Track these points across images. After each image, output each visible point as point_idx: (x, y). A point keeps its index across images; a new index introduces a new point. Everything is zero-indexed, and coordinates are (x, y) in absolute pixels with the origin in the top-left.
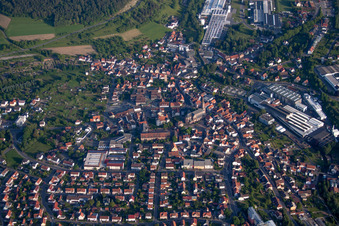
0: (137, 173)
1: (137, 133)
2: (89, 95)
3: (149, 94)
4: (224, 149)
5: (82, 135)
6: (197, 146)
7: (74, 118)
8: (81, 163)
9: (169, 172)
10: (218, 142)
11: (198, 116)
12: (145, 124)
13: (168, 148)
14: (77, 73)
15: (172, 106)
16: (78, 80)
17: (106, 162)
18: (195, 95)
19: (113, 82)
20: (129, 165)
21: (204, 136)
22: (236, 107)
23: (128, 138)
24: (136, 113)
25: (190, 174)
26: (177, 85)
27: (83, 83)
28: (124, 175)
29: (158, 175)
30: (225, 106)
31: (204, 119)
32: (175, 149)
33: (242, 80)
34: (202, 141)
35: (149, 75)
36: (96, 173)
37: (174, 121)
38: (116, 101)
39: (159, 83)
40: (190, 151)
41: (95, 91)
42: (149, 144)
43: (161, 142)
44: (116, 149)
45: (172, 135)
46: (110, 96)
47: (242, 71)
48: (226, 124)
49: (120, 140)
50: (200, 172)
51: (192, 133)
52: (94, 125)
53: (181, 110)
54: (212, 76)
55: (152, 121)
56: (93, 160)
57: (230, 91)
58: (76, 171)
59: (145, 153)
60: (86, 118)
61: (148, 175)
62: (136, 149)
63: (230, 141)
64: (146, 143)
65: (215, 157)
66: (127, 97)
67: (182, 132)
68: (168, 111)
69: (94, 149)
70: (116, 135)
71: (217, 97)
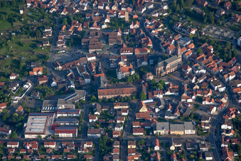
0: (95, 141)
1: (93, 89)
2: (27, 40)
3: (106, 38)
4: (209, 108)
5: (19, 92)
6: (173, 104)
7: (8, 71)
8: (21, 130)
9: (138, 140)
10: (200, 100)
11: (172, 65)
12: (103, 77)
13: (135, 108)
14: (9, 11)
15: (137, 52)
16: (11, 20)
17: (53, 128)
18: (167, 38)
19: (57, 22)
20: (84, 131)
21: (181, 91)
22: (222, 53)
23: (81, 96)
24: (89, 64)
25: (166, 142)
26: (142, 25)
27: (17, 24)
28: (78, 145)
29: (124, 143)
30: (207, 52)
31: (180, 69)
32: (144, 110)
33: (228, 17)
34: (179, 98)
35: (104, 13)
36: (41, 142)
37: (141, 73)
38: (63, 48)
39: (118, 23)
40: (164, 111)
41: (33, 35)
42: (110, 103)
43: (125, 101)
44: (67, 110)
45: (140, 90)
46: (54, 41)
47: (228, 6)
48: (210, 76)
49: (70, 98)
50: (178, 139)
51: (165, 88)
52: (35, 80)
53: (149, 58)
54: (187, 13)
55: (112, 73)
56: (36, 126)
57: (212, 32)
58: (13, 141)
59: (103, 115)
60: (24, 71)
61: (110, 144)
62: (92, 110)
63: (217, 97)
64: (105, 102)
65: (198, 119)
66: (76, 42)
67: (152, 87)
68: (131, 59)
69: (37, 111)
70: (64, 92)
71: (195, 40)
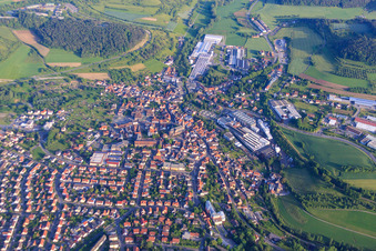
0: (128, 170)
1: (133, 140)
2: (102, 110)
3: (145, 112)
4: (194, 157)
5: (92, 139)
6: (175, 153)
7: (87, 126)
8: (88, 160)
9: (152, 171)
10: (191, 151)
11: (179, 130)
12: (140, 134)
13: (154, 153)
14: (95, 93)
15: (162, 122)
16: (95, 98)
17: (106, 161)
18: (179, 115)
19: (120, 102)
20: (123, 164)
21: (181, 146)
22: (208, 126)
23: (125, 144)
24: (133, 127)
25: (167, 174)
26: (167, 107)
27: (98, 100)
28: (119, 171)
29: (144, 172)
30: (199, 125)
31: (183, 134)
32: (159, 154)
33: (215, 107)
34: (179, 149)
35: (147, 98)
36: (98, 168)
37: (161, 134)
38: (121, 117)
39: (154, 104)
40: (169, 156)
41: (106, 107)
42: (141, 149)
43: (150, 149)
44: (116, 151)
45: (158, 143)
46: (116, 112)
47: (216, 100)
48: (199, 138)
49: (119, 145)
50: (174, 172)
51: (173, 143)
52: (102, 133)
53: (167, 126)
54: (193, 102)
55: (145, 132)
56: (97, 159)
57: (205, 114)
58: (83, 166)
59: (136, 156)
60: (97, 127)
61: (136, 172)
62: (130, 152)
63: (200, 151)
64: (138, 149)
65: (188, 161)
66: (129, 113)
67: (165, 142)
68: (158, 125)
69: (99, 150)
70: (117, 141)
71: (195, 118)
